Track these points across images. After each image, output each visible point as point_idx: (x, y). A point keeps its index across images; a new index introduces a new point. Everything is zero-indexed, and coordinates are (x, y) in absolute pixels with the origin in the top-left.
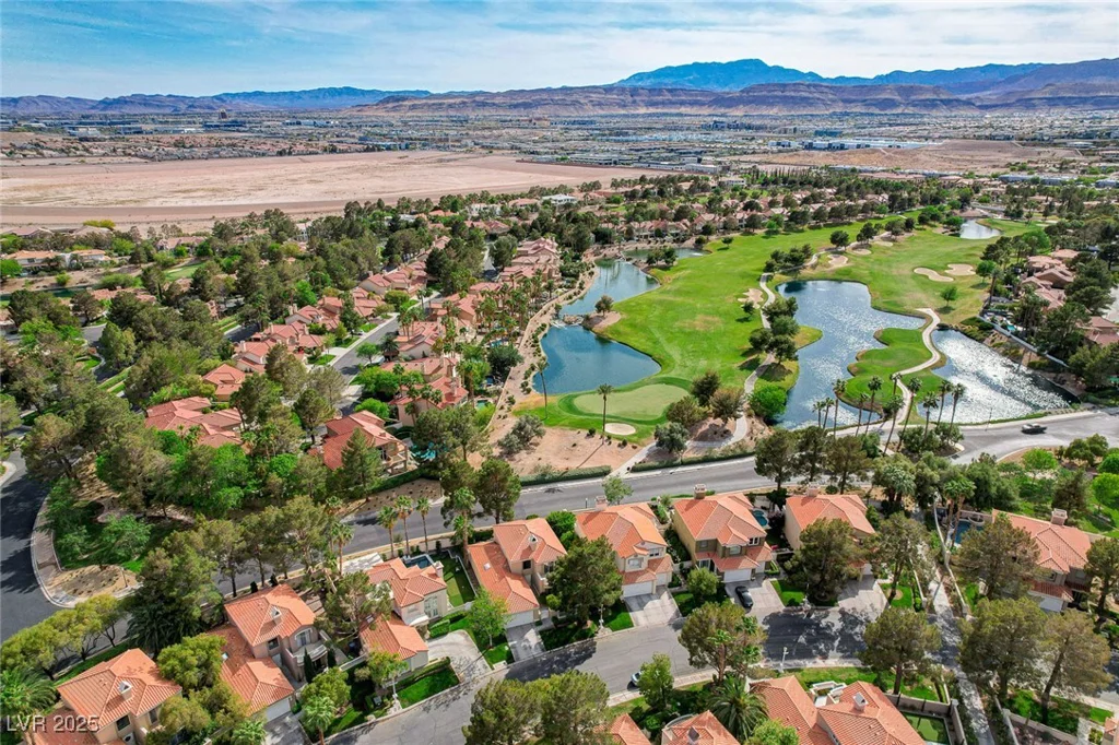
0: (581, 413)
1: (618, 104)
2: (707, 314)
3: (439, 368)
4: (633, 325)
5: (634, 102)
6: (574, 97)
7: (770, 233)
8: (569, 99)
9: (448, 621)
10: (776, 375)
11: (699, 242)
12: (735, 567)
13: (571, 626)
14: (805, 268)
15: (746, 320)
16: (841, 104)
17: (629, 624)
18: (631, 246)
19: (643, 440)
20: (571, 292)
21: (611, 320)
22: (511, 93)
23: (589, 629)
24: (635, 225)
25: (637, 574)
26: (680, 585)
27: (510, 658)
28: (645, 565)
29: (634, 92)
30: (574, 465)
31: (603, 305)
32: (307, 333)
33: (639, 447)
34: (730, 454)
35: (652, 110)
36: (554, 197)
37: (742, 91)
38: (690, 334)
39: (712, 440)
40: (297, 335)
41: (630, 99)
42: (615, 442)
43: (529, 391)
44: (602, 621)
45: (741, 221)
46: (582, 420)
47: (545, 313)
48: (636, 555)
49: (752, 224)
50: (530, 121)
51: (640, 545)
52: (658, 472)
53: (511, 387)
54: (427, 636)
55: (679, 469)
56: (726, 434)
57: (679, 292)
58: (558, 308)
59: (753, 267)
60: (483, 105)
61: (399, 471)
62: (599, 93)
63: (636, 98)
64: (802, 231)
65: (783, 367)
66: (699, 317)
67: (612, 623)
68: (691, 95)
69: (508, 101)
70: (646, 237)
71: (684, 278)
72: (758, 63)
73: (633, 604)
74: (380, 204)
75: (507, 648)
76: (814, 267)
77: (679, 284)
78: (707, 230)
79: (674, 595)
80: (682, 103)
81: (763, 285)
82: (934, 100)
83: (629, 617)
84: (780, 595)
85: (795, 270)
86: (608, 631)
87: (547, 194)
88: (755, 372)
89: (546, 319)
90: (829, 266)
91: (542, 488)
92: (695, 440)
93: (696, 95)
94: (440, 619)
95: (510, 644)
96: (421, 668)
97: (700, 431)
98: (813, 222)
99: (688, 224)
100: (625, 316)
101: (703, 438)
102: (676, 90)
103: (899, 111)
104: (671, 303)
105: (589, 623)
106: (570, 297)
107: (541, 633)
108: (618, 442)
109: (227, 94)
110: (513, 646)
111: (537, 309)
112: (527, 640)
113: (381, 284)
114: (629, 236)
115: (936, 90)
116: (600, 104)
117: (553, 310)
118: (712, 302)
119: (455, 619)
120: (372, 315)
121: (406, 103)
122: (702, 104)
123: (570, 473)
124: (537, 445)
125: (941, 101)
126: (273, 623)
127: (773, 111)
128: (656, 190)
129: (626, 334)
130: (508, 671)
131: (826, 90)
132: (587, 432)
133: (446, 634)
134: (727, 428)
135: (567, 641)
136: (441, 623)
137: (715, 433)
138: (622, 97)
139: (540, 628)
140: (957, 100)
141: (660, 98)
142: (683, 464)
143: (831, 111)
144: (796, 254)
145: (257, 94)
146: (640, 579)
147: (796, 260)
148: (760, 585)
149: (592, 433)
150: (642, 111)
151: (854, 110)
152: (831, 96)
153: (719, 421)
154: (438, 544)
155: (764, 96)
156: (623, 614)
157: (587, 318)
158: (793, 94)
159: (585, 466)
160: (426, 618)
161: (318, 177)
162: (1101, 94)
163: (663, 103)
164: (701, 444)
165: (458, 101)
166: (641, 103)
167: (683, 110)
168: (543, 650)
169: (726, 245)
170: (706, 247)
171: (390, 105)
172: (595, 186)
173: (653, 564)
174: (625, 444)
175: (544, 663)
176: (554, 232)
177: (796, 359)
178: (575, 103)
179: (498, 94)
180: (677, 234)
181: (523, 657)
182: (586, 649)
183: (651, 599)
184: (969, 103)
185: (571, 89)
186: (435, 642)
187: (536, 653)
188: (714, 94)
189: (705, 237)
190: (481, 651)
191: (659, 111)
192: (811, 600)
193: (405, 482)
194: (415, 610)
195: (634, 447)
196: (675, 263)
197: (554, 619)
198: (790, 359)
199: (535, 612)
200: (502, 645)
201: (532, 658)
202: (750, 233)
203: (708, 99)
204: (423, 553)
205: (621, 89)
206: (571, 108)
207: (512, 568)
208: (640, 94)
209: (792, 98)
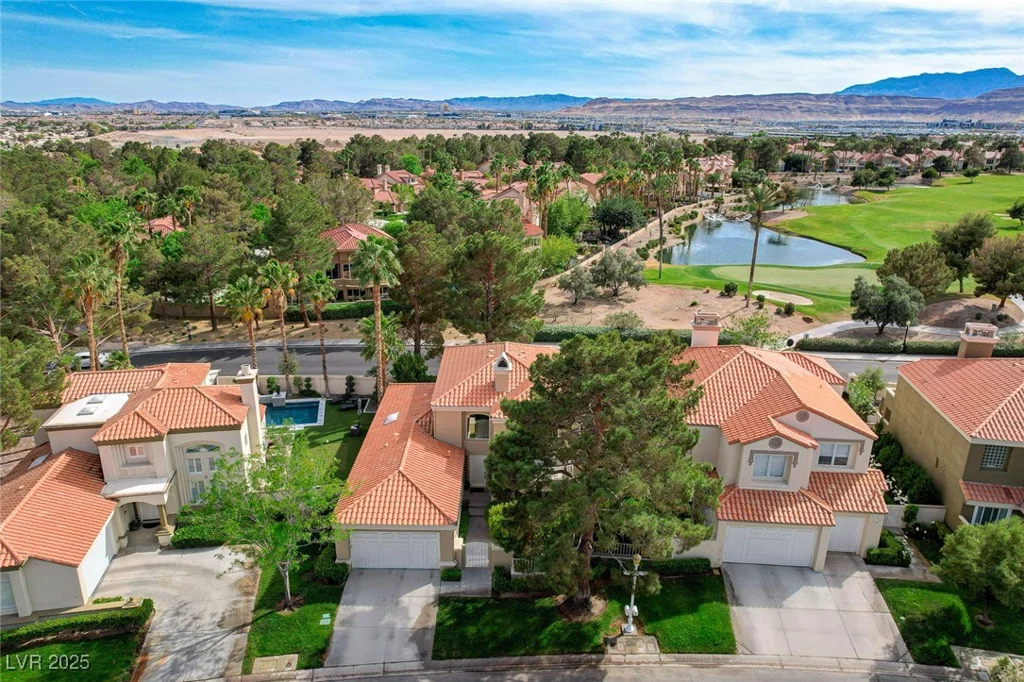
0: (719, 278)
4: (825, 222)
5: (848, 109)
6: (782, 103)
11: (928, 177)
13: (546, 602)
15: (1015, 229)
17: (721, 643)
18: (831, 176)
19: (824, 314)
21: (793, 216)
22: (717, 98)
23: (596, 626)
24: (841, 154)
25: (772, 499)
26: (904, 563)
27: (315, 654)
28: (799, 479)
29: (849, 100)
32: (387, 189)
33: (816, 322)
35: (866, 118)
37: (981, 97)
38: (916, 233)
41: (843, 106)
42: (771, 308)
43: (647, 258)
44: (635, 610)
45: (990, 161)
47: (701, 206)
48: (777, 440)
49: (1008, 164)
50: (733, 121)
51: (792, 418)
54: (164, 540)
55: (901, 357)
56: (1005, 320)
57: (894, 205)
60: (688, 108)
62: (810, 100)
63: (851, 106)
66: (930, 222)
67: (668, 624)
68: (916, 103)
69: (713, 105)
73: (744, 585)
75: (326, 622)
77: (896, 201)
78: (941, 163)
79: (887, 587)
80: (904, 111)
83: (726, 620)
86: (646, 649)
89: (700, 212)
92: (937, 324)
93: (923, 103)
95: (343, 611)
97: (950, 310)
99: (914, 157)
100: (814, 214)
101: (951, 322)
102: (897, 98)
104: (885, 211)
105: (598, 605)
106: (740, 201)
107: (442, 600)
109: (457, 99)
110: (348, 621)
111: (690, 202)
112: (396, 612)
114: (831, 165)
116: (809, 111)
117: (712, 206)
121: (611, 105)
122: (928, 112)
124: (630, 300)
129: (813, 229)
132: (721, 291)
133: (213, 545)
134: (1006, 310)
137: (979, 317)
138: (833, 104)
139: (448, 588)
141: (878, 106)
145: (482, 99)
146: (779, 515)
149: (729, 293)
150: (856, 118)
155: (1009, 102)
156: (714, 607)
160: (164, 488)
163: (881, 111)
164: (944, 330)
165: (662, 104)
166: (856, 112)
167: (903, 118)
168: (422, 655)
170: (936, 182)
171: (596, 107)
173: (828, 482)
174: (788, 313)
178: (782, 109)
179: (704, 99)
180: (896, 169)
183: (807, 582)
185: (780, 95)
187: (399, 656)
188: (943, 101)
189: (937, 173)
190: (258, 607)
191: (876, 119)
194: (146, 462)
195: (808, 320)
196: (892, 190)
197: (501, 572)
199: (447, 540)
200: (319, 606)
201: (378, 668)
202: (1002, 173)
203: (937, 107)
204: (319, 396)
205: (836, 96)
206: (778, 114)
207: (439, 425)
208: (855, 102)
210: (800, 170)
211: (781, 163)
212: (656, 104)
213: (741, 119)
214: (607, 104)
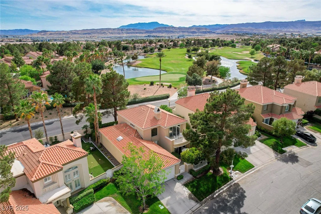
1: (117, 33)
4: (148, 63)
5: (122, 33)
6: (104, 31)
8: (102, 32)
9: (92, 190)
11: (159, 50)
13: (209, 174)
15: (190, 61)
16: (181, 33)
18: (136, 51)
19: (178, 86)
21: (139, 62)
22: (84, 30)
23: (225, 174)
29: (122, 30)
31: (135, 57)
35: (128, 35)
37: (154, 29)
41: (121, 32)
44: (232, 166)
45: (171, 45)
47: (111, 62)
49: (175, 45)
50: (91, 37)
54: (70, 212)
60: (75, 33)
62: (111, 30)
63: (123, 31)
66: (172, 61)
68: (139, 31)
69: (83, 32)
72: (157, 23)
75: (161, 207)
78: (161, 46)
79: (262, 141)
80: (137, 33)
82: (206, 31)
86: (239, 173)
93: (141, 31)
94: (83, 190)
95: (163, 202)
100: (144, 61)
101: (206, 83)
102: (134, 29)
103: (197, 34)
107: (186, 185)
108: (167, 86)
110: (168, 204)
115: (206, 29)
116: (112, 33)
117: (113, 62)
118: (174, 58)
119: (98, 188)
121: (48, 33)
122: (143, 33)
125: (207, 32)
127: (163, 35)
129: (147, 65)
131: (177, 29)
132: (149, 85)
133: (91, 204)
134: (213, 79)
136: (85, 193)
137: (209, 82)
138: (118, 31)
140: (211, 32)
141: (130, 32)
142: (203, 92)
143: (179, 34)
148: (305, 130)
149: (152, 84)
150: (125, 35)
151: (185, 34)
152: (179, 31)
155: (160, 31)
156: (242, 159)
157: (129, 63)
159: (155, 95)
160: (67, 190)
162: (244, 31)
163: (131, 33)
164: (205, 86)
165: (66, 32)
166: (124, 33)
167: (137, 35)
169: (169, 50)
170: (162, 50)
171: (42, 33)
174: (170, 87)
178: (104, 33)
179: (79, 31)
182: (236, 191)
184: (214, 33)
185: (103, 29)
187: (192, 205)
188: (145, 30)
191: (130, 35)
194: (53, 183)
195: (176, 89)
196: (154, 53)
200: (155, 204)
201: (191, 211)
203: (144, 32)
205: (118, 29)
206: (103, 34)
208: (124, 30)
209: (168, 31)
210: (127, 50)
213: (93, 36)
214: (46, 33)
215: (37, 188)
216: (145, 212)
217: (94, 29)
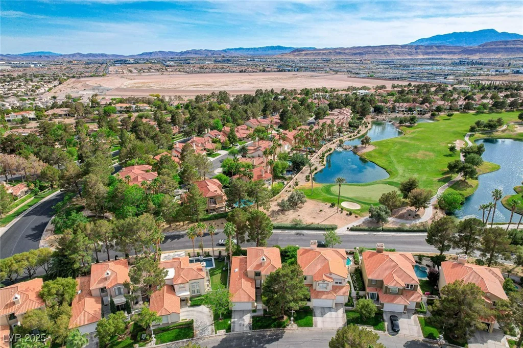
0: (332, 195)
1: (408, 53)
2: (426, 151)
3: (262, 162)
4: (380, 153)
5: (417, 52)
6: (385, 50)
7: (479, 112)
8: (382, 51)
9: (203, 298)
10: (461, 187)
11: (433, 115)
12: (392, 301)
13: (273, 317)
14: (497, 131)
15: (450, 155)
17: (310, 325)
18: (393, 115)
19: (363, 213)
20: (352, 134)
21: (369, 149)
22: (354, 48)
23: (284, 322)
24: (397, 104)
25: (324, 293)
26: (353, 306)
27: (229, 329)
28: (330, 288)
29: (417, 47)
30: (317, 222)
31: (365, 141)
32: (210, 142)
33: (359, 217)
34: (416, 229)
35: (426, 57)
36: (359, 91)
37: (480, 46)
38: (412, 160)
39: (407, 219)
40: (205, 142)
41: (415, 51)
42: (345, 212)
43: (309, 180)
44: (292, 318)
45: (461, 106)
46: (331, 198)
47: (334, 143)
48: (324, 281)
49: (467, 107)
50: (361, 61)
51: (328, 275)
52: (366, 233)
53: (300, 177)
54: (189, 304)
55: (380, 233)
56: (417, 216)
57: (413, 139)
58: (341, 141)
59: (463, 129)
60: (340, 53)
61: (222, 211)
62: (399, 48)
63: (418, 50)
64: (501, 113)
65: (467, 183)
66: (421, 152)
67: (299, 321)
68: (449, 49)
69: (352, 51)
70: (403, 111)
71: (418, 132)
72: (493, 31)
73: (317, 312)
74: (272, 91)
75: (229, 322)
76: (503, 131)
77: (414, 135)
78: (439, 109)
79: (347, 311)
80: (443, 53)
81: (466, 139)
83: (312, 320)
84: (422, 329)
85: (490, 132)
86: (295, 326)
87: (356, 90)
88: (447, 184)
89: (333, 146)
90: (515, 131)
91: (294, 232)
92: (396, 218)
93: (452, 49)
94: (200, 296)
95: (232, 320)
96: (175, 322)
97: (401, 212)
98: (509, 108)
99: (428, 105)
100: (377, 148)
101: (401, 217)
102: (440, 46)
104: (406, 143)
105: (285, 317)
106: (350, 137)
107: (253, 317)
108: (347, 212)
110: (234, 322)
111: (330, 141)
112: (243, 320)
113: (255, 124)
114: (393, 110)
116: (398, 54)
117: (338, 142)
118: (431, 145)
120: (246, 137)
121: (303, 53)
122: (455, 53)
123: (312, 226)
124: (300, 208)
126: (106, 279)
127: (498, 56)
128: (416, 91)
129: (375, 157)
130: (225, 336)
132: (330, 204)
133: (200, 305)
134: (418, 213)
135: (268, 326)
136: (200, 298)
137: (410, 215)
138: (410, 50)
139: (254, 314)
141: (431, 51)
142: (383, 230)
144: (492, 123)
145: (241, 49)
146: (324, 297)
147: (491, 126)
148: (409, 318)
149: (333, 205)
150: (421, 57)
153: (413, 208)
154: (220, 252)
155: (493, 48)
156: (309, 317)
157: (356, 147)
158: (512, 46)
159: (323, 223)
160: (188, 293)
161: (253, 81)
163: (432, 53)
164: (399, 220)
165: (327, 51)
166: (420, 53)
167: (443, 56)
168: (250, 329)
169: (449, 118)
170: (436, 118)
171: (296, 53)
172: (383, 87)
173: (335, 289)
174: (351, 214)
175: (249, 337)
176: (351, 106)
177: (476, 179)
178: (385, 53)
179: (348, 49)
180: (421, 111)
181: (237, 330)
182: (277, 335)
183: (330, 311)
185: (384, 46)
186: (192, 309)
187: (246, 329)
188: (463, 48)
189: (437, 113)
190: (214, 320)
191: (430, 57)
192: (446, 338)
193: (221, 217)
194: (184, 287)
195: (356, 217)
196: (416, 124)
197: (265, 310)
198: (472, 178)
199: (253, 304)
200: (227, 320)
201: (242, 332)
202: (465, 112)
203: (459, 50)
204: (211, 256)
206: (383, 55)
207: (249, 274)
208: (420, 49)
209: (511, 48)
210: (380, 112)
211: (372, 109)
212: (325, 52)
213: (365, 60)
214: (301, 52)
215: (176, 287)
216: (220, 321)
217: (370, 46)
